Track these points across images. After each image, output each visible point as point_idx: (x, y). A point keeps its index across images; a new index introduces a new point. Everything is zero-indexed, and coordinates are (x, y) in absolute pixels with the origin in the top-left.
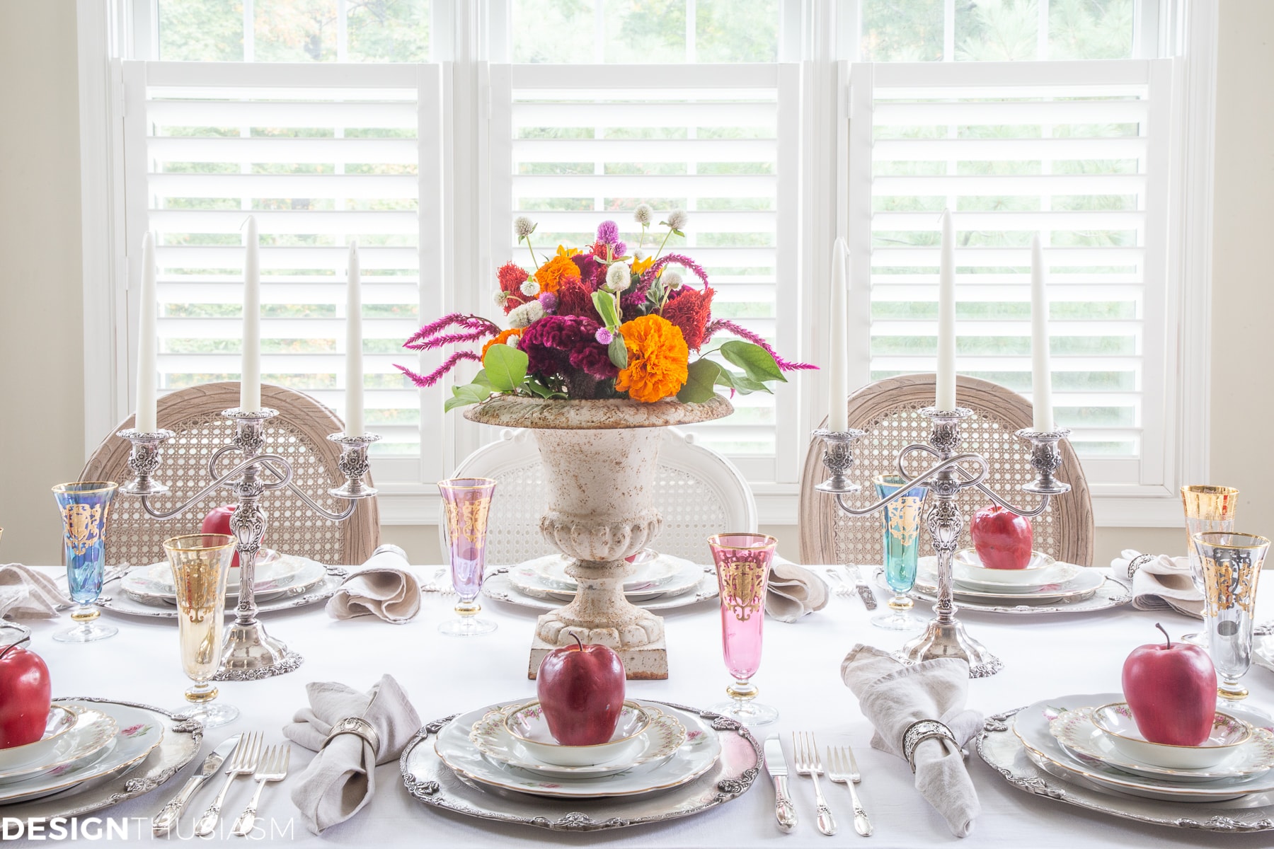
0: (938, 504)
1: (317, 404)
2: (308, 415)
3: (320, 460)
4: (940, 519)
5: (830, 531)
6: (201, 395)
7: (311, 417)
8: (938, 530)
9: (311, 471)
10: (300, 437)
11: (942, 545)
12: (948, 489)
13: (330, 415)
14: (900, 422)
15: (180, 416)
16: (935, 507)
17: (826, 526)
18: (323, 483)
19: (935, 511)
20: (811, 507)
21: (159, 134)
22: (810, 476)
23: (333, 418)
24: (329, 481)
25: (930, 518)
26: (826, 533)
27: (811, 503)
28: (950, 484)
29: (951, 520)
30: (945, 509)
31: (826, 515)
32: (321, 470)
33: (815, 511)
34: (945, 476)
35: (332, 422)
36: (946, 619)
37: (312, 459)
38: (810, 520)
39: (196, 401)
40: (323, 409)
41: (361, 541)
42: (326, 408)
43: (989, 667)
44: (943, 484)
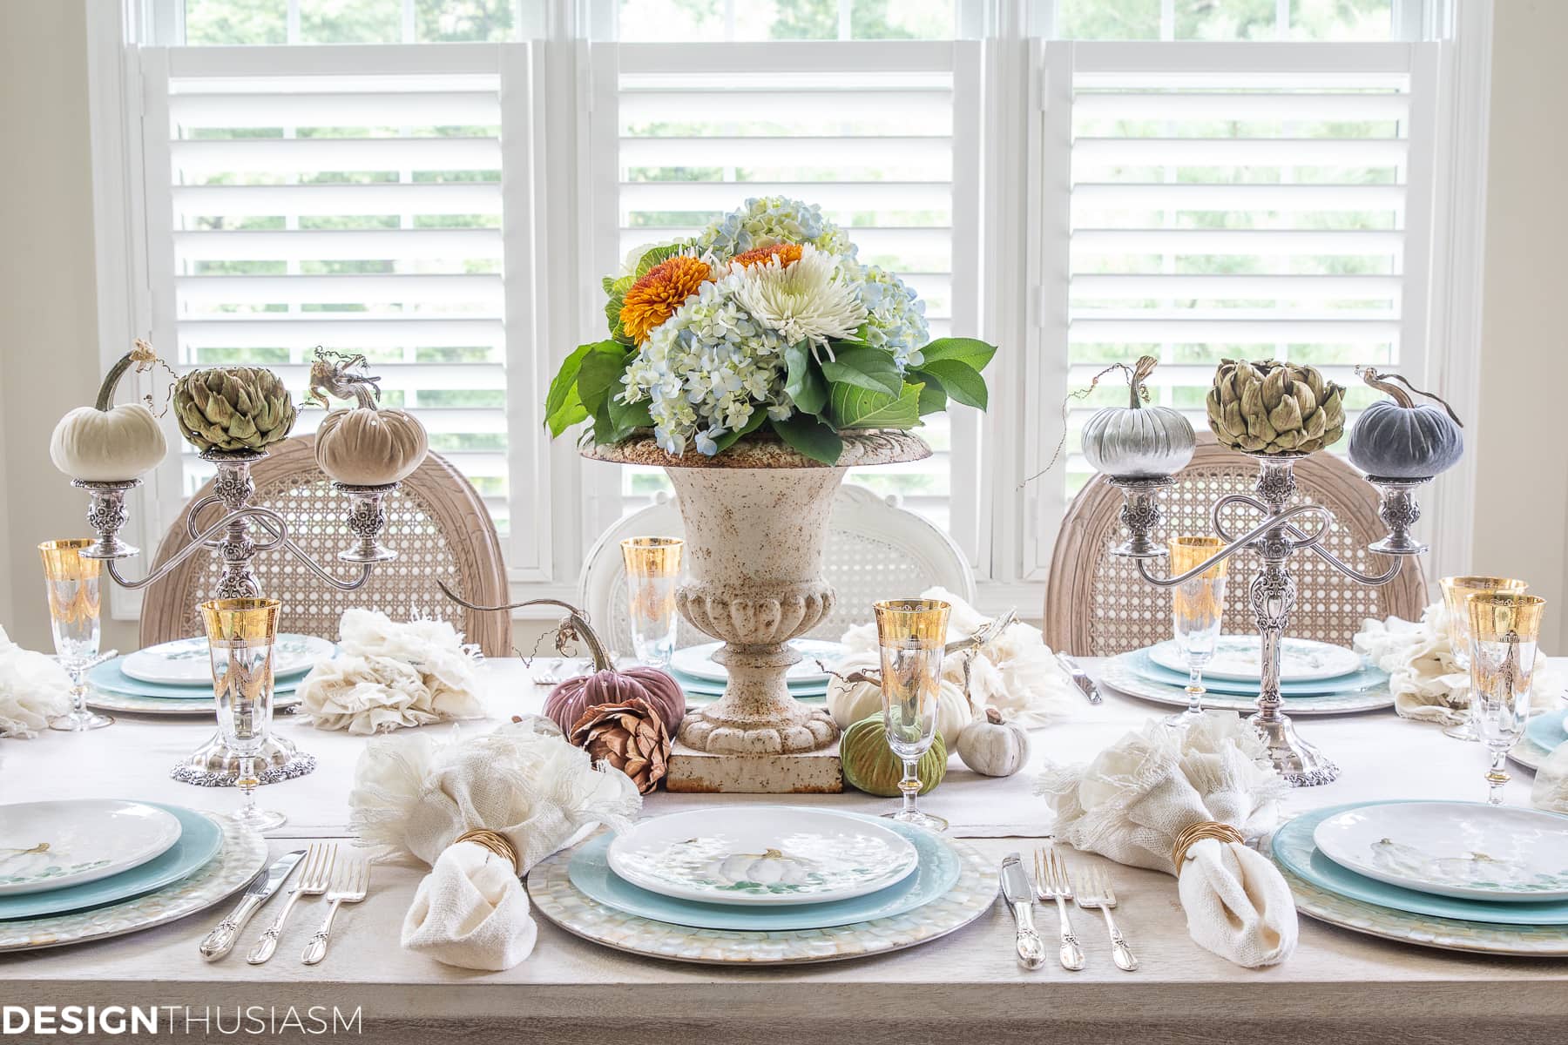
0: (1265, 569)
1: (438, 460)
2: (426, 474)
3: (440, 531)
4: (1268, 589)
5: (1084, 635)
6: (300, 447)
7: (430, 476)
8: (1265, 603)
9: (430, 544)
10: (417, 501)
11: (1270, 622)
12: (1279, 551)
13: (453, 473)
14: (1182, 493)
15: (275, 472)
16: (1262, 574)
17: (1080, 628)
18: (444, 560)
19: (1261, 579)
20: (1059, 608)
21: (186, 136)
22: (1060, 563)
23: (456, 478)
24: (450, 557)
25: (1254, 589)
26: (1079, 638)
27: (1059, 599)
28: (1282, 545)
29: (1283, 589)
30: (1275, 577)
31: (1079, 613)
32: (442, 543)
33: (1065, 611)
34: (1275, 535)
35: (455, 483)
36: (1272, 715)
37: (431, 530)
38: (1058, 622)
39: (297, 455)
40: (446, 467)
41: (485, 633)
42: (450, 466)
43: (1326, 773)
44: (1273, 544)
